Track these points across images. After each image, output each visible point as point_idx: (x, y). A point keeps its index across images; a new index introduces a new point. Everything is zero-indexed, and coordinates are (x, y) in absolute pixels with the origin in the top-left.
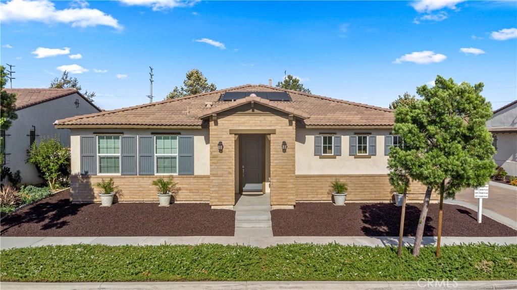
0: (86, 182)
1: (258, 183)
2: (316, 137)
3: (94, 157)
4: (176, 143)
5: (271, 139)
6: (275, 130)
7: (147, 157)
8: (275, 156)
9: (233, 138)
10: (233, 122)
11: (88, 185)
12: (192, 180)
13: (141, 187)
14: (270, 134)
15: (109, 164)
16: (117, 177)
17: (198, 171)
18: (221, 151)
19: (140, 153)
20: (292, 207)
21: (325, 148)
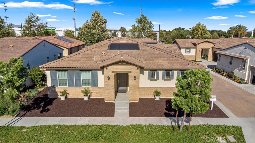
0: (54, 90)
1: (125, 87)
2: (148, 72)
3: (56, 80)
4: (90, 74)
5: (130, 75)
6: (131, 71)
7: (78, 80)
8: (131, 82)
9: (114, 74)
10: (113, 68)
11: (55, 91)
12: (97, 89)
13: (76, 92)
14: (129, 73)
15: (63, 82)
16: (66, 88)
17: (99, 86)
18: (109, 80)
19: (75, 78)
20: (138, 102)
21: (152, 76)
